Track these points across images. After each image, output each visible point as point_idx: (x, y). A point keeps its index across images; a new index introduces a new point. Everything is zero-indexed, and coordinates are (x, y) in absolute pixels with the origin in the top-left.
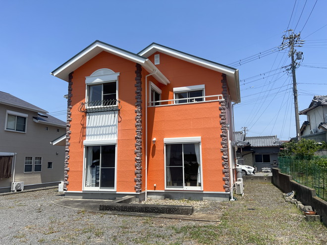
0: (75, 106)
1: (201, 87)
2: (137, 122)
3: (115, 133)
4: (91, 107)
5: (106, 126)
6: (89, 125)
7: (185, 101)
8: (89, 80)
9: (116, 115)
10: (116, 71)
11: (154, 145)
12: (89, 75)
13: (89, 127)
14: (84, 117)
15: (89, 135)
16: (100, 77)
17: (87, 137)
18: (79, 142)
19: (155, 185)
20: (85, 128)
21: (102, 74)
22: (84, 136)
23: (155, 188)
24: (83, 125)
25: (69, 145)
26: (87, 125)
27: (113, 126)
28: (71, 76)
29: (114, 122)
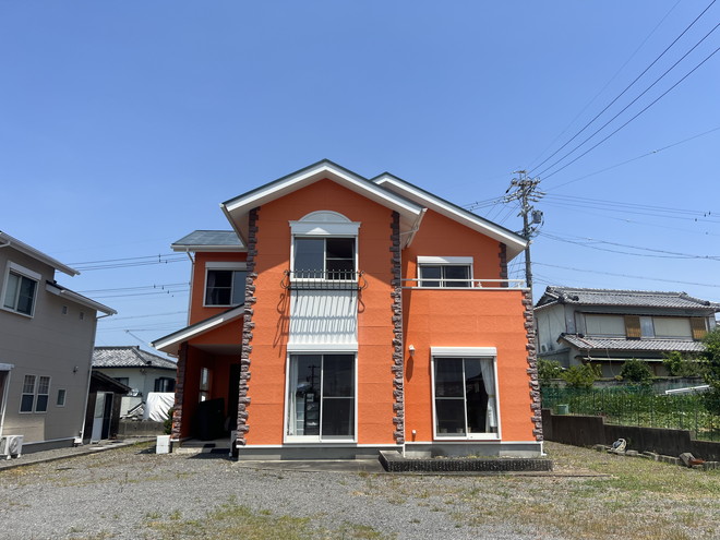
0: (263, 274)
1: (467, 260)
2: (396, 315)
3: (350, 333)
4: (299, 280)
5: (333, 318)
6: (297, 314)
7: (437, 284)
8: (298, 228)
9: (354, 299)
10: (353, 219)
11: (411, 358)
12: (297, 218)
13: (296, 318)
14: (285, 297)
15: (295, 333)
16: (321, 225)
17: (291, 337)
18: (274, 346)
19: (414, 432)
20: (288, 318)
21: (325, 221)
22: (286, 334)
23: (413, 437)
24: (282, 313)
25: (249, 352)
26: (291, 313)
27: (347, 318)
28: (255, 214)
29: (349, 311)
